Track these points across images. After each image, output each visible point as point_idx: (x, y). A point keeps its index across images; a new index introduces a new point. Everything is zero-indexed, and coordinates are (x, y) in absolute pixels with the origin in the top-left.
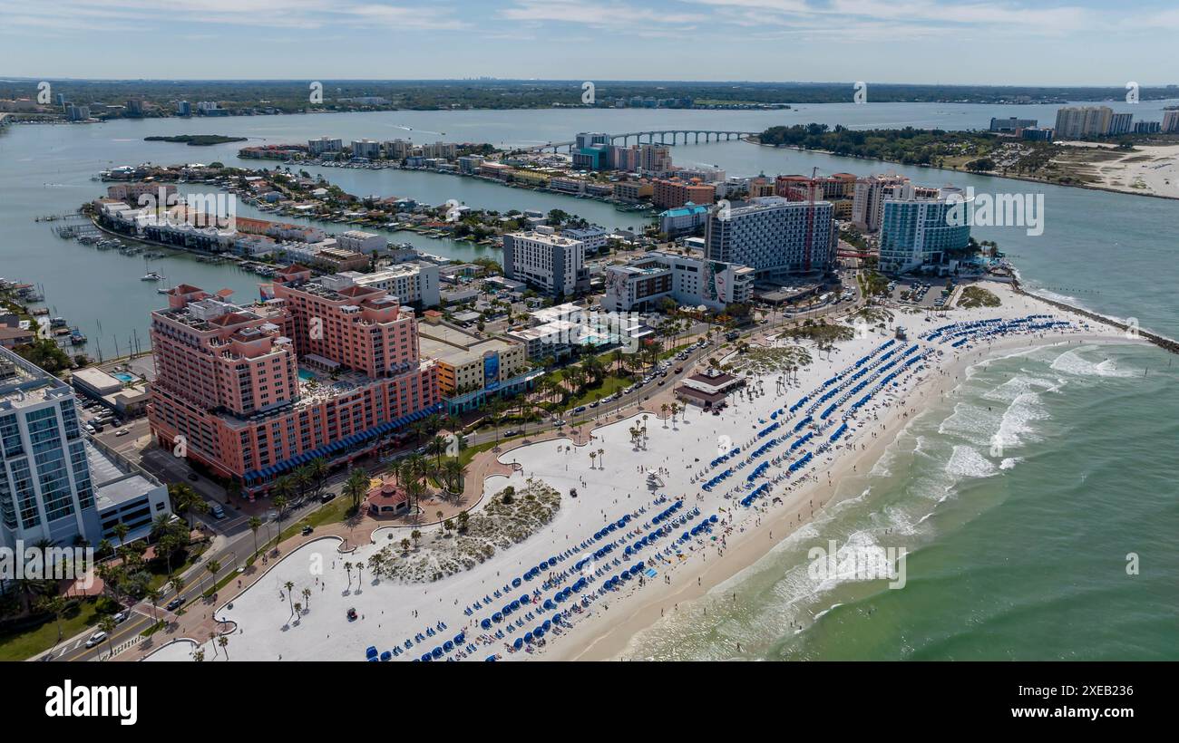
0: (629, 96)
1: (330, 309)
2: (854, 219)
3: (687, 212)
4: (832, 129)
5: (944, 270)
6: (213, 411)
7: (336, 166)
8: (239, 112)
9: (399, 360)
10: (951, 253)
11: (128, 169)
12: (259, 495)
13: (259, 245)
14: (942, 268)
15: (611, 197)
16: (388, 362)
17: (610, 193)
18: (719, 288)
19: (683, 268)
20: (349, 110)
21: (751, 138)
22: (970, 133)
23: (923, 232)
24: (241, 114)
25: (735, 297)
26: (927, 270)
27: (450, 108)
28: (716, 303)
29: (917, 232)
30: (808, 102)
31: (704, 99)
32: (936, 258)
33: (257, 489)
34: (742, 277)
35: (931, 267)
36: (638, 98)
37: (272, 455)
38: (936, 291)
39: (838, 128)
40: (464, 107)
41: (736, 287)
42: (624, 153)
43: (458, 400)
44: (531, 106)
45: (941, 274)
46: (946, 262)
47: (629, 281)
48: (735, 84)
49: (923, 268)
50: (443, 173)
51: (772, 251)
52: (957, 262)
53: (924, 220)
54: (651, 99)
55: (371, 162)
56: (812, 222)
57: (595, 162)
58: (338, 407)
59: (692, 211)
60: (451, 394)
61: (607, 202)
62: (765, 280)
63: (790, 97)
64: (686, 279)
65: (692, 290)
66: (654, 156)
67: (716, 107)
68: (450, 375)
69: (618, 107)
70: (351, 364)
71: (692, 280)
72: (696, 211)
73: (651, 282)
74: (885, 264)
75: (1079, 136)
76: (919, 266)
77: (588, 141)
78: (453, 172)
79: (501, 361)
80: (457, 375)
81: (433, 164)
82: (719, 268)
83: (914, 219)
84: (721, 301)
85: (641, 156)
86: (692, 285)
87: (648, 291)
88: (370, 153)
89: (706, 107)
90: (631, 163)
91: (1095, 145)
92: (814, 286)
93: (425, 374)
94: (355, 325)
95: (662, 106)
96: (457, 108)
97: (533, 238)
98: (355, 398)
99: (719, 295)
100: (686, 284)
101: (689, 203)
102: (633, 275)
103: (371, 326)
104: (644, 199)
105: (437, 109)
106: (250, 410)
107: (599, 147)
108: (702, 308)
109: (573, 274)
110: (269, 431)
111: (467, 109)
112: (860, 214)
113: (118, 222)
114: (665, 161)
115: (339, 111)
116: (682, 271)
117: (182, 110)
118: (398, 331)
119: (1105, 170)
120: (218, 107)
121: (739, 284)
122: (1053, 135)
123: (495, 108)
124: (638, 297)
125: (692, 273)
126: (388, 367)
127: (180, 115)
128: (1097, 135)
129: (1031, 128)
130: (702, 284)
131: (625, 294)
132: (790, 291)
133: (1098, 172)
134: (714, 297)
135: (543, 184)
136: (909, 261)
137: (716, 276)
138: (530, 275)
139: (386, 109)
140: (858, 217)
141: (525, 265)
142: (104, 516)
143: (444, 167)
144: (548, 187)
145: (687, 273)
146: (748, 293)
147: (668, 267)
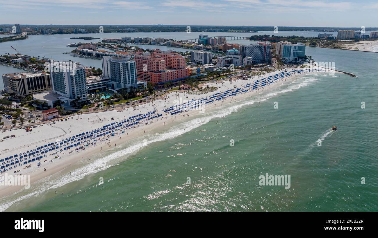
0: (208, 29)
1: (168, 56)
2: (276, 53)
3: (233, 51)
4: (271, 36)
5: (298, 62)
6: (151, 72)
7: (131, 44)
8: (91, 32)
9: (182, 66)
10: (300, 58)
11: (76, 44)
12: (160, 87)
13: (128, 56)
14: (297, 61)
15: (211, 50)
16: (180, 66)
17: (210, 49)
18: (244, 62)
19: (235, 58)
20: (124, 32)
21: (247, 39)
22: (312, 38)
23: (293, 53)
24: (92, 33)
25: (248, 64)
26: (294, 62)
27: (154, 32)
28: (243, 65)
29: (291, 52)
30: (264, 31)
31: (231, 30)
32: (296, 59)
33: (160, 86)
34: (249, 59)
35: (295, 61)
36: (211, 29)
37: (162, 80)
38: (296, 66)
39: (273, 36)
40: (158, 31)
41: (248, 61)
42: (213, 40)
43: (192, 76)
44: (179, 31)
45: (297, 63)
46: (299, 60)
47: (223, 60)
48: (240, 26)
49: (293, 61)
50: (162, 45)
51: (256, 56)
52: (301, 60)
53: (293, 50)
54: (215, 29)
55: (140, 43)
56: (265, 50)
57: (205, 42)
58: (173, 73)
59: (234, 50)
60: (191, 75)
61: (210, 51)
62: (254, 62)
63: (258, 29)
64: (236, 61)
65: (237, 63)
66: (221, 40)
67: (235, 32)
68: (191, 71)
69: (205, 32)
70: (173, 67)
71: (237, 61)
72: (236, 50)
73: (228, 61)
74: (283, 61)
75: (344, 38)
76: (292, 61)
77: (202, 37)
78: (165, 45)
79: (200, 70)
80: (192, 71)
81: (159, 43)
82: (244, 57)
83: (291, 49)
84: (244, 65)
85: (218, 41)
86: (237, 62)
87: (227, 63)
88: (140, 41)
89: (232, 32)
90: (215, 43)
91: (348, 41)
92: (266, 64)
93: (187, 70)
94: (174, 59)
95: (219, 31)
96: (156, 32)
97: (199, 52)
98: (175, 72)
99: (244, 64)
100: (236, 62)
101: (234, 48)
102: (224, 59)
103: (178, 59)
104: (220, 50)
105: (150, 32)
106: (158, 71)
107: (205, 38)
108: (240, 66)
109: (209, 60)
110: (162, 75)
111: (159, 32)
112: (278, 52)
113: (87, 53)
114: (225, 41)
115: (121, 32)
116: (235, 59)
117: (75, 32)
118: (182, 60)
119: (348, 46)
120: (85, 31)
121: (249, 61)
122: (336, 38)
123: (168, 32)
124: (225, 64)
125: (237, 59)
126: (180, 67)
127: (74, 33)
128: (350, 38)
129: (330, 36)
130: (240, 61)
131: (222, 63)
132: (260, 64)
133: (346, 46)
134: (243, 64)
135: (192, 47)
136: (289, 60)
137: (243, 59)
138: (198, 61)
139: (135, 32)
140: (277, 53)
141: (197, 59)
142: (138, 85)
143: (162, 44)
144: (193, 48)
145: (236, 59)
146: (250, 64)
147: (232, 58)
